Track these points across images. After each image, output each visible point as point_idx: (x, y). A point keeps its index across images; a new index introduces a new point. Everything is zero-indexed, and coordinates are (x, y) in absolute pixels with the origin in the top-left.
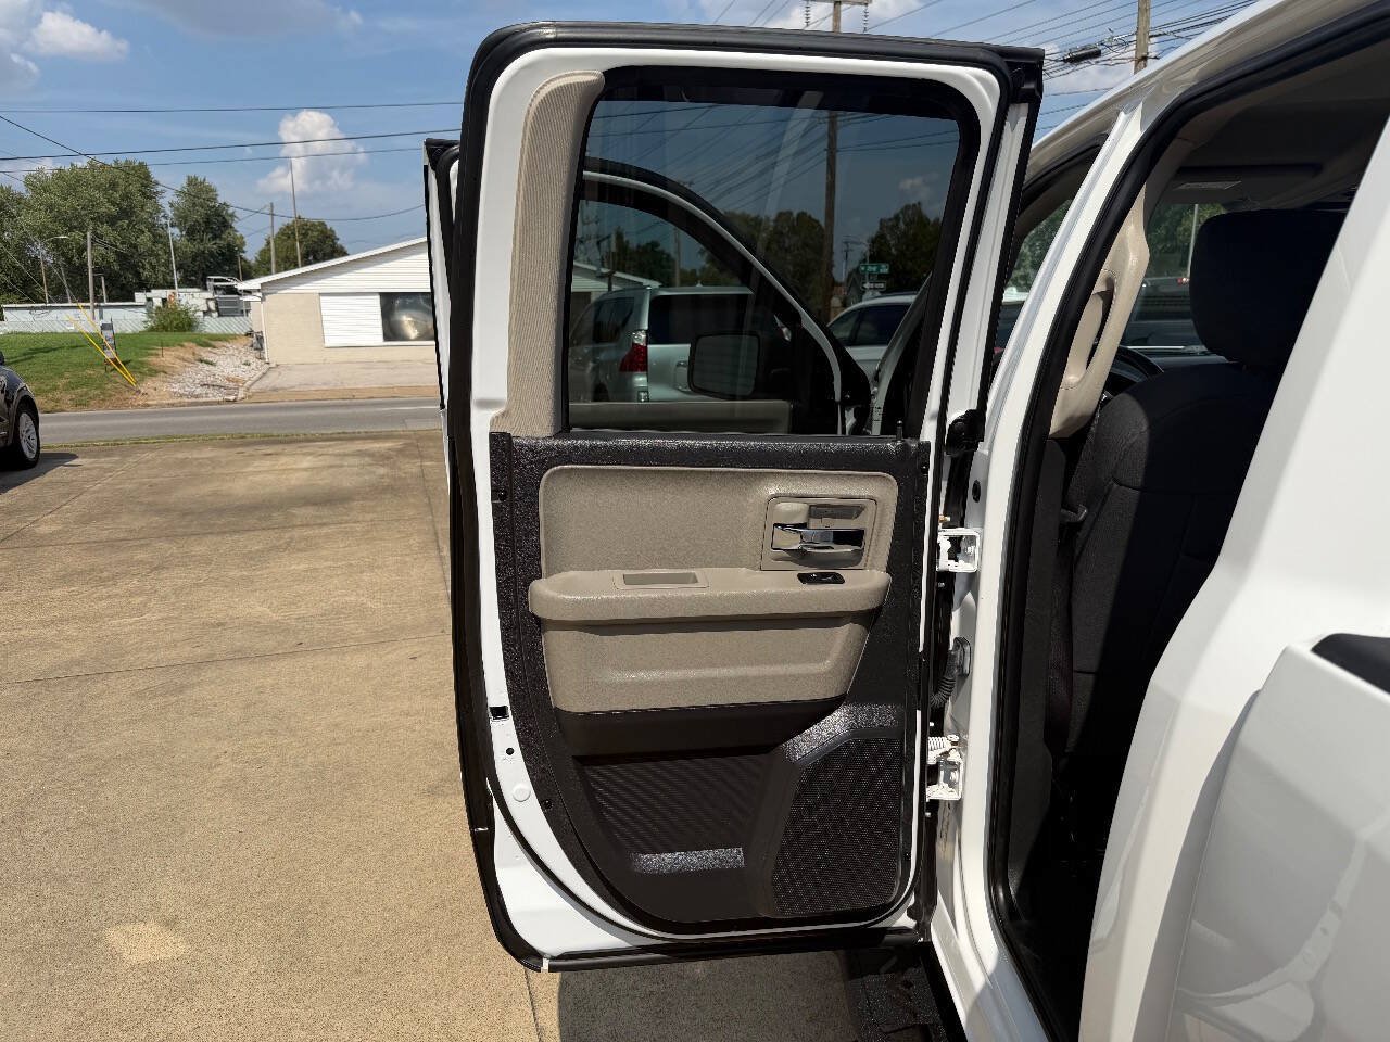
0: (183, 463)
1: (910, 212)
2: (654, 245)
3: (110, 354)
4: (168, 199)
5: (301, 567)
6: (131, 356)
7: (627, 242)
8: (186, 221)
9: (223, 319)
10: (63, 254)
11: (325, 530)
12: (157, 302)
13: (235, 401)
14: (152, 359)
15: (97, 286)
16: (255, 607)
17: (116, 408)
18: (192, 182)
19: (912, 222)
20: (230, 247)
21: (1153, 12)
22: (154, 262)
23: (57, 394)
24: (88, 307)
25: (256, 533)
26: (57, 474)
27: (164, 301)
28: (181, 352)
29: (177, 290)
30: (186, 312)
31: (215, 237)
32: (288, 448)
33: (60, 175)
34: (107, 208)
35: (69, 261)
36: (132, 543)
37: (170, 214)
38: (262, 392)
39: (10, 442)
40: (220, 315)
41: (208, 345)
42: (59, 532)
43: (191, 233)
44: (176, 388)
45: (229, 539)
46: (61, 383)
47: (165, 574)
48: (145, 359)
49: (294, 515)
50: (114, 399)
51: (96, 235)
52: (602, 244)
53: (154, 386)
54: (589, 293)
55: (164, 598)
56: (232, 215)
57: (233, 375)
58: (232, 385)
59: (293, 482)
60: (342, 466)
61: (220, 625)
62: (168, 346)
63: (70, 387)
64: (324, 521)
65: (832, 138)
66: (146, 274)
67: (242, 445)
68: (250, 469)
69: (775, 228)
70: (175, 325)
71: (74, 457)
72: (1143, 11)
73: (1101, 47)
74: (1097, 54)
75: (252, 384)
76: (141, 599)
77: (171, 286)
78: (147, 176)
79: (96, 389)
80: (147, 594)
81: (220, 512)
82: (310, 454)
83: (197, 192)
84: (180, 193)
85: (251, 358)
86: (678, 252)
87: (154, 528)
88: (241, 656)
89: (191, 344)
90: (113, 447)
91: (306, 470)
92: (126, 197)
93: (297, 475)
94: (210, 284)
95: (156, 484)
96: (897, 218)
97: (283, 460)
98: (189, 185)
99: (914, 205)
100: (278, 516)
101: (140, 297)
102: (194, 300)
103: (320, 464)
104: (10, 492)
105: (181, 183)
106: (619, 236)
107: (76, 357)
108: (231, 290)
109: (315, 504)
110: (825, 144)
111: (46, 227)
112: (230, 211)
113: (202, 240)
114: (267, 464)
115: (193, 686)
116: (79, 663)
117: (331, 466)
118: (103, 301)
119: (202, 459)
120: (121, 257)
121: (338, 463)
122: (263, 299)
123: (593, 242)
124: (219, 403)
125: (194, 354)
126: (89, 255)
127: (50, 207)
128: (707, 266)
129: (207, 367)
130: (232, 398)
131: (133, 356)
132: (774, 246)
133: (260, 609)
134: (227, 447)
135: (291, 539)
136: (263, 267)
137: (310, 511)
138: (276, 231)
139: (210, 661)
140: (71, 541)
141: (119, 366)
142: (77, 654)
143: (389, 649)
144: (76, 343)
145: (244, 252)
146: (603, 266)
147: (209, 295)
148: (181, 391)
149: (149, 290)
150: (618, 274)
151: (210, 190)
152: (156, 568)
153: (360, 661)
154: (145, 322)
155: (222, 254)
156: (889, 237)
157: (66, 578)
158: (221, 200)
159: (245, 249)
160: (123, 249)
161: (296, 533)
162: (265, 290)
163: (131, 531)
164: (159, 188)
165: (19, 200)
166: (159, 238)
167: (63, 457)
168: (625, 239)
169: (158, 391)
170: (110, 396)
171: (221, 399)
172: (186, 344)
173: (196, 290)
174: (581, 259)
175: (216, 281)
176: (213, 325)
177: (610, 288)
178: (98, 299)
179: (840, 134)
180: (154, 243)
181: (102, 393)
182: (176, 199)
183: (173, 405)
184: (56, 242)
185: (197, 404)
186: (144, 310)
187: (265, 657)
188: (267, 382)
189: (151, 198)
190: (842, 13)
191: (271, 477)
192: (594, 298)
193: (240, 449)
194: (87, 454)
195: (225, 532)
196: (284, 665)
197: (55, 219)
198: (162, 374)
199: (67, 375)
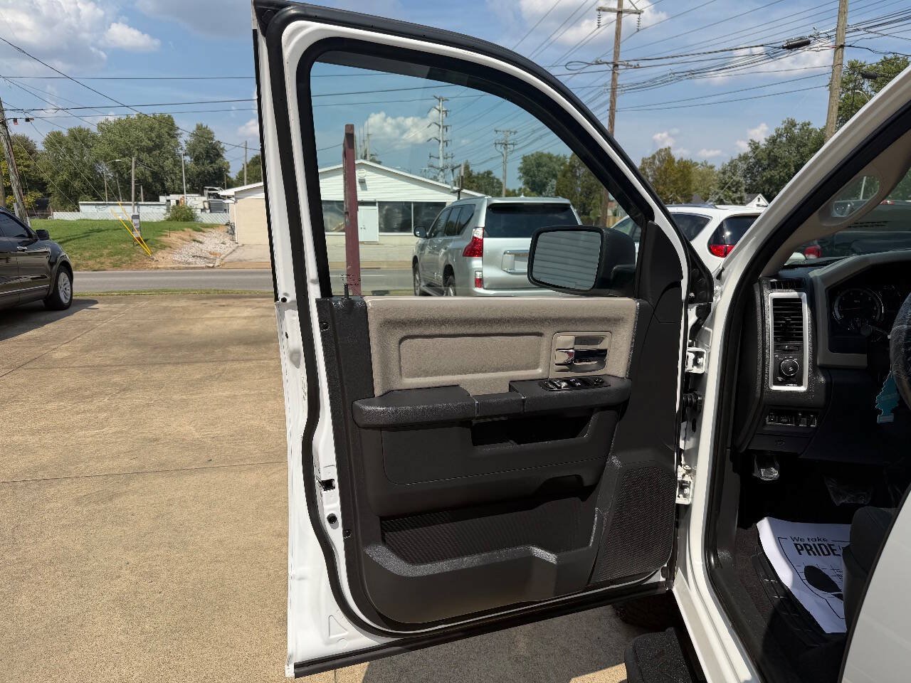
0: (165, 309)
1: (663, 154)
2: (489, 173)
3: (136, 234)
4: (184, 140)
5: (227, 393)
6: (151, 237)
7: (472, 171)
8: (194, 152)
9: (213, 214)
10: (118, 172)
11: (248, 364)
12: (173, 203)
13: (213, 267)
14: (164, 239)
15: (137, 191)
16: (184, 426)
17: (138, 269)
18: (199, 128)
19: (664, 160)
20: (220, 169)
21: (849, 15)
22: (174, 177)
23: (102, 260)
24: (131, 205)
25: (199, 365)
26: (81, 314)
27: (178, 202)
28: (181, 234)
29: (185, 195)
30: (190, 209)
31: (211, 163)
32: (237, 302)
33: (119, 122)
34: (146, 143)
35: (121, 175)
36: (113, 369)
37: (185, 148)
38: (231, 262)
39: (51, 292)
40: (211, 212)
41: (200, 230)
42: (69, 357)
43: (197, 160)
44: (177, 258)
45: (181, 368)
46: (105, 252)
47: (128, 395)
48: (159, 238)
49: (230, 352)
50: (137, 263)
51: (138, 159)
52: (455, 171)
53: (162, 255)
54: (445, 203)
55: (122, 415)
56: (223, 149)
57: (213, 250)
58: (212, 257)
59: (235, 327)
60: (270, 316)
61: (156, 440)
62: (174, 230)
63: (110, 255)
64: (249, 357)
65: (613, 103)
66: (168, 184)
67: (208, 298)
68: (208, 316)
69: (570, 163)
70: (183, 217)
71: (95, 302)
72: (842, 13)
73: (811, 39)
74: (808, 43)
75: (226, 257)
76: (105, 415)
77: (182, 193)
78: (173, 124)
79: (127, 256)
80: (111, 411)
81: (179, 347)
82: (251, 306)
83: (203, 134)
84: (192, 135)
85: (227, 240)
86: (505, 178)
87: (132, 357)
88: (164, 469)
89: (190, 230)
90: (124, 296)
91: (245, 318)
92: (159, 136)
93: (238, 321)
94: (206, 192)
95: (142, 325)
96: (654, 157)
97: (231, 310)
98: (197, 129)
99: (666, 149)
100: (218, 352)
101: (163, 199)
102: (196, 202)
103: (255, 314)
104: (46, 326)
105: (193, 128)
106: (467, 167)
107: (115, 235)
108: (218, 196)
109: (246, 344)
110: (608, 106)
111: (108, 155)
112: (222, 146)
113: (203, 164)
114: (220, 312)
115: (121, 495)
116: (44, 468)
117: (262, 316)
118: (140, 201)
119: (178, 307)
120: (154, 174)
121: (268, 313)
122: (236, 202)
123: (449, 170)
124: (203, 268)
125: (190, 236)
126: (133, 172)
127: (111, 142)
128: (523, 187)
129: (197, 244)
130: (211, 265)
131: (152, 236)
132: (569, 175)
133: (187, 427)
134: (195, 299)
135: (223, 370)
136: (240, 182)
137: (241, 349)
138: (249, 160)
139: (140, 472)
140: (74, 364)
141: (141, 242)
142: (45, 460)
143: (275, 470)
144: (116, 227)
145: (229, 172)
146: (455, 185)
147: (205, 198)
148: (180, 260)
149: (168, 195)
150: (464, 191)
151: (210, 133)
152: (124, 390)
153: (251, 478)
154: (164, 215)
155: (215, 173)
156: (647, 170)
157: (60, 395)
158: (216, 139)
159: (230, 170)
160: (156, 168)
161: (228, 366)
162: (237, 196)
163: (116, 359)
164: (179, 131)
165: (93, 137)
166: (177, 163)
167: (87, 303)
168: (470, 169)
169: (165, 259)
170: (135, 261)
171: (204, 266)
172: (186, 229)
173: (197, 195)
174: (441, 181)
175: (210, 190)
176: (207, 218)
177: (459, 198)
178: (137, 199)
179: (618, 100)
180: (175, 165)
181: (131, 260)
182: (189, 139)
183: (174, 268)
184: (114, 164)
185: (188, 268)
186: (165, 207)
187: (181, 471)
188: (235, 256)
189: (173, 137)
190: (623, 19)
191: (220, 322)
192: (447, 205)
193: (204, 302)
194: (104, 302)
195: (179, 363)
196: (193, 480)
197: (115, 149)
198: (169, 249)
199: (110, 247)
